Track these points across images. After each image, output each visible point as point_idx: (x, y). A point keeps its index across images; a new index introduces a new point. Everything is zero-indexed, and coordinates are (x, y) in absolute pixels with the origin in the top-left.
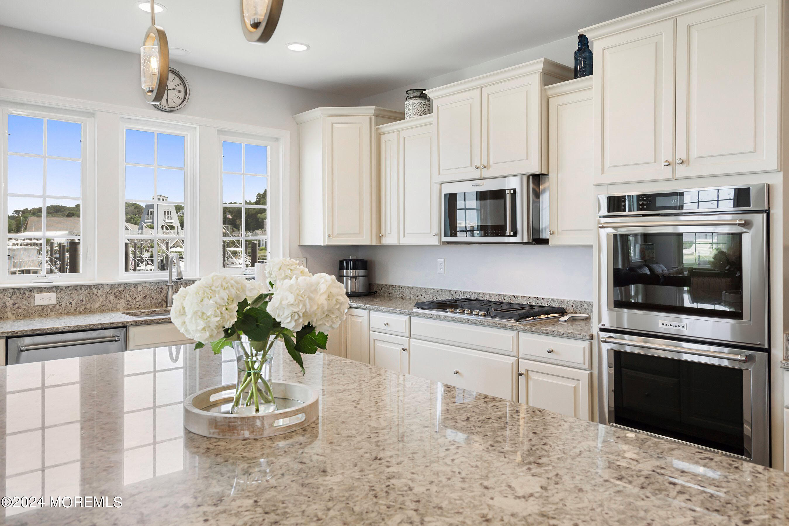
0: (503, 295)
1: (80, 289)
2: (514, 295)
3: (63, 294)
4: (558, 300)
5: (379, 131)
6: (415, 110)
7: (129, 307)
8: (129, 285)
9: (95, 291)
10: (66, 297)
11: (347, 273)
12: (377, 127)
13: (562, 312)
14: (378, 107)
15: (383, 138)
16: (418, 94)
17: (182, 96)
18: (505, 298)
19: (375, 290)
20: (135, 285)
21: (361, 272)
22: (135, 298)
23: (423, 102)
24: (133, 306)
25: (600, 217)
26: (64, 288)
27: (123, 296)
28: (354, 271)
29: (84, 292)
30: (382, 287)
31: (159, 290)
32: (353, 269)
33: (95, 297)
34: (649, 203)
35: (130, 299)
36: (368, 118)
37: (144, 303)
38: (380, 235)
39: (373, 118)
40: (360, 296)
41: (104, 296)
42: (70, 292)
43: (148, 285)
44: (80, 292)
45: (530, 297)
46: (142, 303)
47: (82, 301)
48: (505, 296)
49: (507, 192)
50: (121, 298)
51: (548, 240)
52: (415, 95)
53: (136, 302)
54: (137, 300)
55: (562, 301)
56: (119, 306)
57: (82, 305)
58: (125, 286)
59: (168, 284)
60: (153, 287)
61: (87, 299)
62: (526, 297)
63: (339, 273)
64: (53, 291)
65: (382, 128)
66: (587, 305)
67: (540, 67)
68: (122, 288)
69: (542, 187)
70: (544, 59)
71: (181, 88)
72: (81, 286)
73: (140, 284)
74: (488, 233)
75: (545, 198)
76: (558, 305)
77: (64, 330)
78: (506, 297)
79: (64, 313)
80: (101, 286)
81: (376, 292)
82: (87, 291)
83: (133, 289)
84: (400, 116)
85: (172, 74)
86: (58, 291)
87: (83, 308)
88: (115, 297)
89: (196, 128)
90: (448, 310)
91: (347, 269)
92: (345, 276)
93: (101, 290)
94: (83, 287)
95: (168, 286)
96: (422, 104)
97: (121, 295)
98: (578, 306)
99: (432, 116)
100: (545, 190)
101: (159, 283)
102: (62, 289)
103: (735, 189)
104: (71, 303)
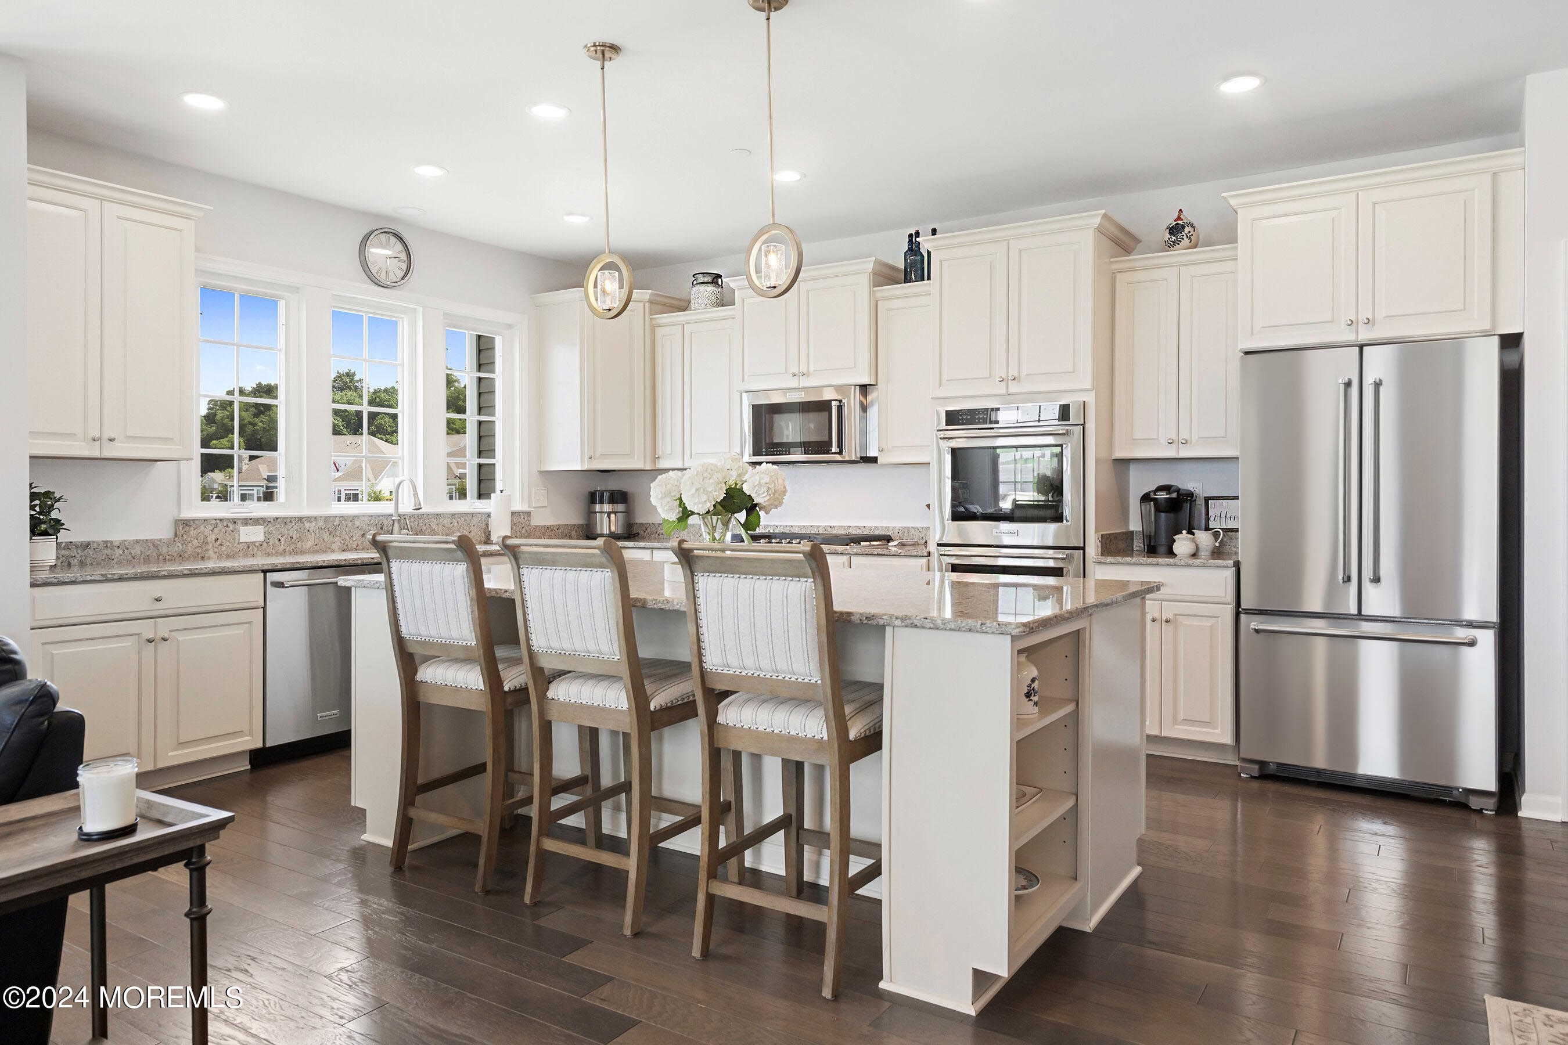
0: (817, 526)
1: (290, 522)
2: (830, 525)
3: (271, 529)
4: (882, 527)
5: (654, 322)
6: (707, 300)
7: (345, 547)
8: (346, 518)
9: (307, 525)
10: (274, 532)
11: (601, 508)
12: (651, 317)
13: (888, 539)
14: (653, 291)
15: (659, 332)
16: (709, 279)
17: (404, 266)
18: (819, 529)
19: (635, 531)
20: (351, 519)
21: (620, 507)
22: (352, 536)
23: (716, 289)
24: (350, 547)
25: (938, 431)
26: (272, 521)
27: (338, 533)
28: (611, 505)
29: (295, 526)
30: (645, 527)
31: (379, 526)
32: (609, 503)
33: (307, 533)
34: (969, 417)
35: (347, 537)
36: (642, 304)
37: (362, 543)
38: (657, 456)
39: (647, 305)
40: (620, 539)
41: (317, 532)
42: (279, 526)
43: (366, 519)
44: (290, 525)
45: (850, 527)
46: (359, 543)
47: (291, 538)
48: (818, 527)
49: (833, 403)
50: (337, 536)
51: (877, 458)
52: (706, 280)
53: (353, 541)
54: (354, 539)
55: (887, 528)
56: (334, 546)
57: (292, 543)
58: (341, 519)
59: (393, 518)
60: (372, 522)
61: (298, 535)
62: (845, 526)
63: (589, 508)
64: (260, 524)
65: (658, 318)
66: (915, 530)
67: (870, 266)
68: (337, 523)
69: (869, 398)
70: (874, 258)
71: (403, 256)
72: (291, 518)
73: (357, 517)
74: (808, 450)
75: (873, 412)
76: (883, 533)
77: (324, 564)
78: (821, 528)
79: (272, 553)
80: (313, 518)
81: (638, 533)
82: (297, 524)
83: (350, 524)
84: (683, 306)
85: (393, 237)
86: (266, 525)
87: (293, 548)
88: (330, 534)
89: (415, 309)
90: (761, 541)
91: (602, 502)
92: (598, 512)
93: (314, 523)
94: (293, 520)
95: (393, 520)
96: (715, 292)
97: (336, 531)
98: (904, 532)
99: (734, 309)
100: (872, 403)
101: (379, 516)
102: (270, 522)
103: (1060, 405)
104: (280, 540)
